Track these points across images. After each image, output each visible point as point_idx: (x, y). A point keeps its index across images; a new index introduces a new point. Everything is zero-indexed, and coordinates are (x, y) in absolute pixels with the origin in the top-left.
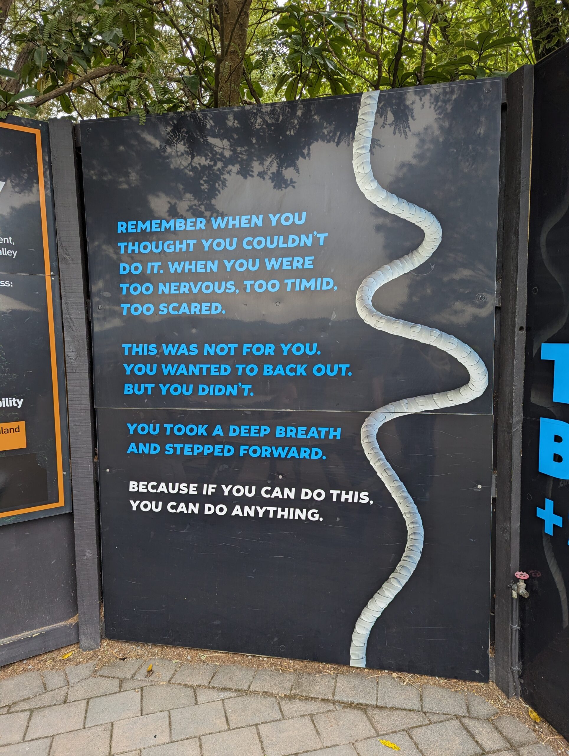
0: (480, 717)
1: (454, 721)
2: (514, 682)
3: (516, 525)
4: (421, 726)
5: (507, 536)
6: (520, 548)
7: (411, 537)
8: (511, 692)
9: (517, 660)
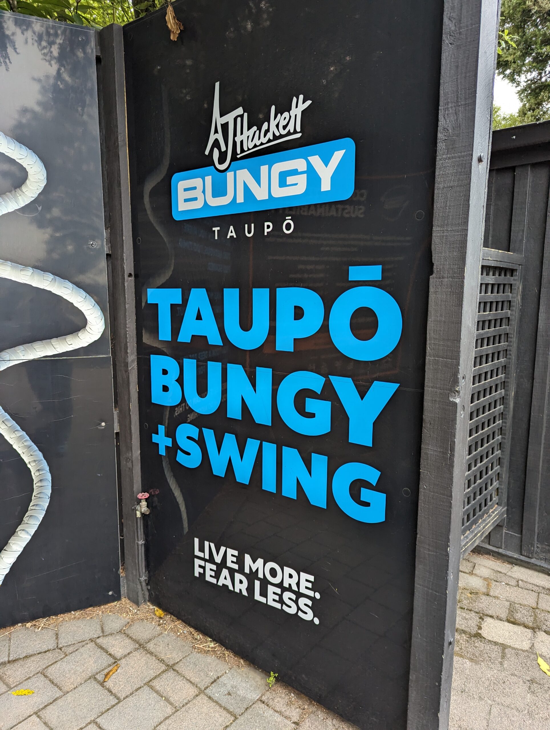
0: (113, 632)
1: (89, 646)
2: (142, 590)
3: (136, 453)
4: (56, 662)
5: (129, 465)
6: (141, 472)
7: (37, 485)
8: (140, 601)
9: (144, 571)
